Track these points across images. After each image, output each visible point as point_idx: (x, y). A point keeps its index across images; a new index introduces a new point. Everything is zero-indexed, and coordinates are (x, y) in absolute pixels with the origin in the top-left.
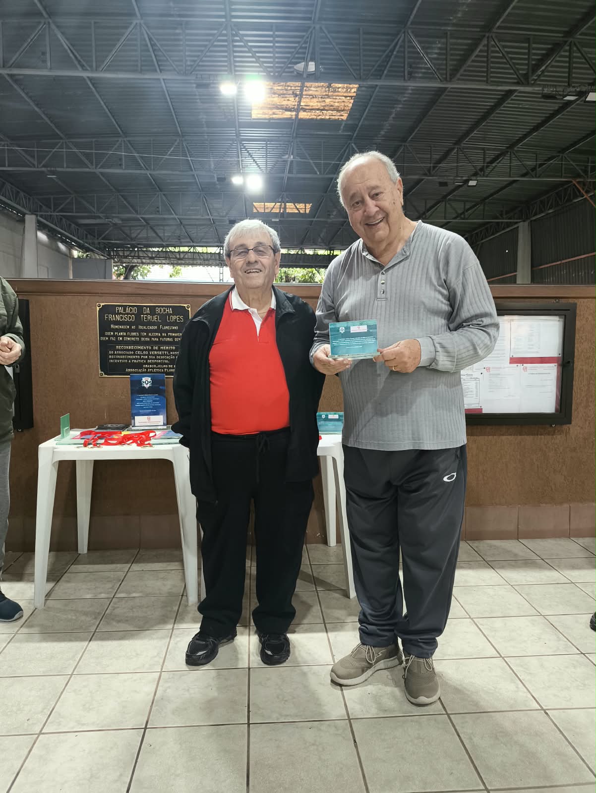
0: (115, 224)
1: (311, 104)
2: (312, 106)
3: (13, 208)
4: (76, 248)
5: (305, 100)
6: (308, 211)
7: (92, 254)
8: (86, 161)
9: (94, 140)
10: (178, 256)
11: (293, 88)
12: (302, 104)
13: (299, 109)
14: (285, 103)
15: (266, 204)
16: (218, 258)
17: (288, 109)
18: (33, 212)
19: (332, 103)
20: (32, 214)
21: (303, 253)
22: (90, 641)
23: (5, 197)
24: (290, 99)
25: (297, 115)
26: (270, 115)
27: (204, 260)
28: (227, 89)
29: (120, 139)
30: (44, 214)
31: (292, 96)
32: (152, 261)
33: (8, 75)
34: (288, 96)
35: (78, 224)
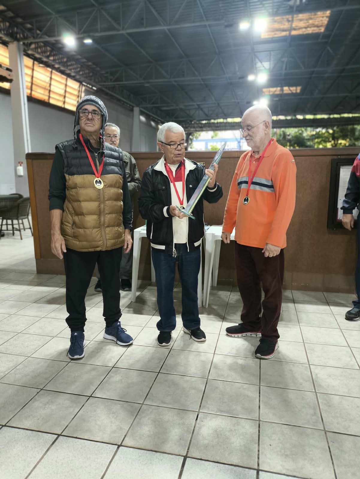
0: (181, 109)
1: (299, 25)
3: (127, 104)
5: (295, 23)
6: (298, 91)
8: (165, 75)
9: (169, 62)
10: (216, 125)
12: (293, 26)
13: (291, 29)
14: (282, 27)
15: (270, 89)
17: (284, 30)
18: (138, 105)
19: (314, 23)
20: (137, 107)
21: (295, 118)
22: (153, 316)
23: (124, 98)
24: (285, 24)
25: (290, 33)
26: (273, 35)
27: (232, 127)
28: (243, 26)
29: (184, 60)
30: (143, 106)
31: (287, 22)
32: (201, 129)
33: (126, 33)
34: (284, 22)
35: (161, 110)
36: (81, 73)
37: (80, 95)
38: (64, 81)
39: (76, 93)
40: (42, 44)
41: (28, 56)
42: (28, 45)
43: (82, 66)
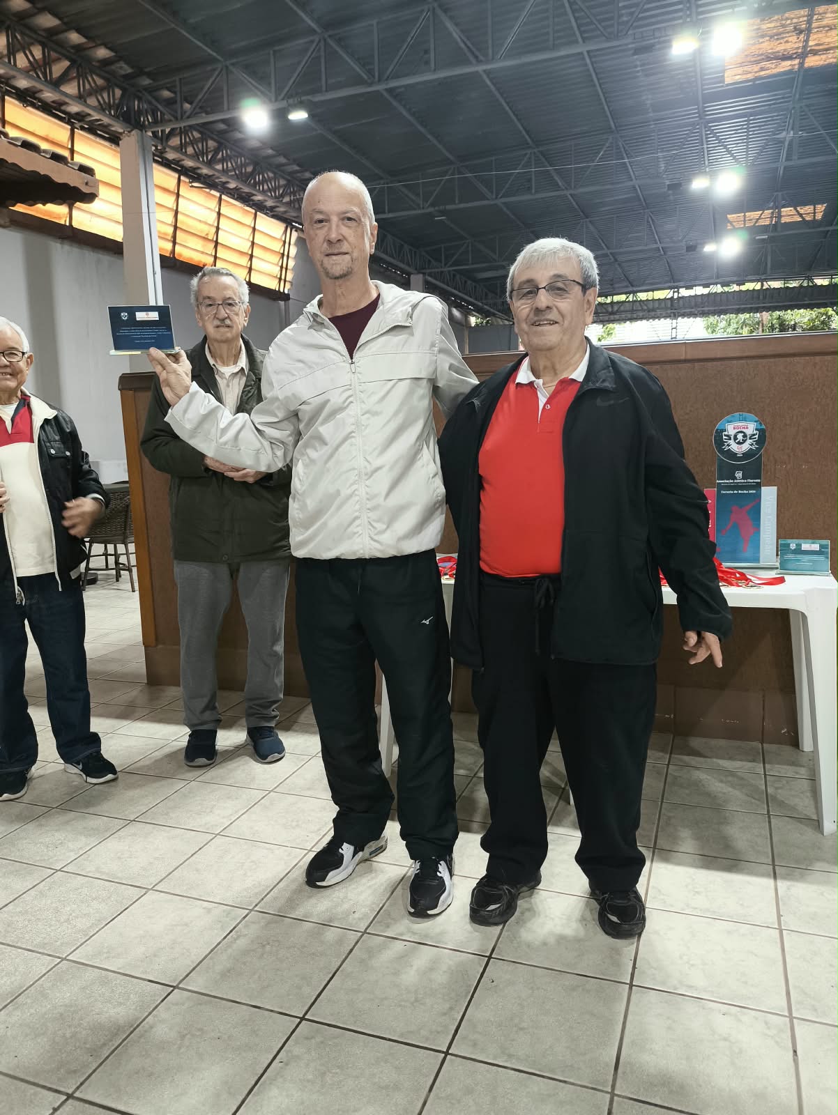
1: (827, 40)
2: (829, 43)
3: (397, 268)
4: (474, 313)
5: (815, 36)
6: (819, 216)
7: (494, 319)
8: (484, 190)
9: (493, 158)
10: (610, 310)
11: (795, 21)
12: (811, 43)
13: (804, 53)
14: (781, 48)
15: (747, 214)
16: (669, 306)
17: (786, 57)
18: (419, 270)
20: (419, 273)
21: (811, 284)
23: (387, 254)
24: (790, 39)
25: (802, 64)
26: (756, 72)
27: (649, 311)
28: (682, 47)
29: (529, 151)
30: (433, 270)
31: (794, 34)
33: (386, 90)
34: (787, 35)
35: (475, 280)
36: (287, 199)
37: (286, 253)
38: (249, 220)
39: (277, 246)
40: (197, 135)
41: (167, 164)
42: (164, 138)
43: (289, 182)
